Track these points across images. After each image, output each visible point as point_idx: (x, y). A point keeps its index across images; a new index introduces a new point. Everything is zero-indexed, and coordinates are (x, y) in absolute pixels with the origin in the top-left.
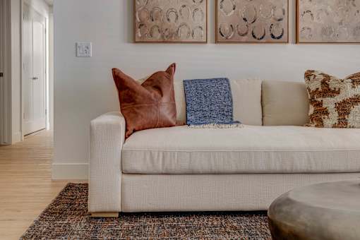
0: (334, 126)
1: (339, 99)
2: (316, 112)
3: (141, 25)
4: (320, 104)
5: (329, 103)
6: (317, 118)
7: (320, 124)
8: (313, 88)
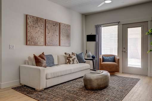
0: (72, 64)
1: (72, 58)
2: (69, 61)
3: (29, 40)
4: (69, 60)
5: (71, 59)
6: (69, 62)
7: (70, 63)
8: (67, 57)
